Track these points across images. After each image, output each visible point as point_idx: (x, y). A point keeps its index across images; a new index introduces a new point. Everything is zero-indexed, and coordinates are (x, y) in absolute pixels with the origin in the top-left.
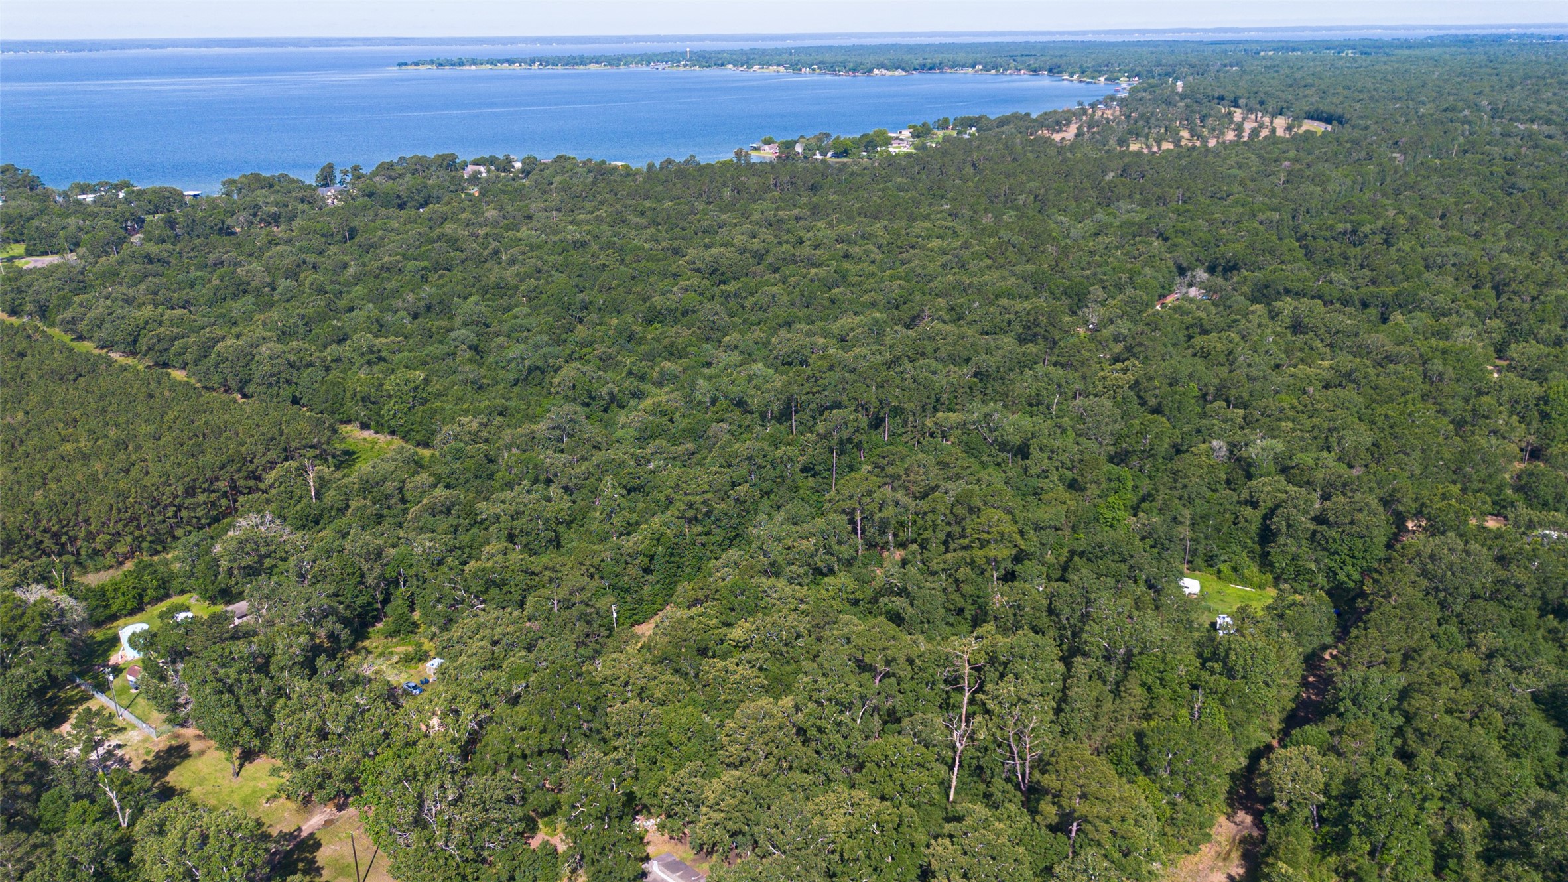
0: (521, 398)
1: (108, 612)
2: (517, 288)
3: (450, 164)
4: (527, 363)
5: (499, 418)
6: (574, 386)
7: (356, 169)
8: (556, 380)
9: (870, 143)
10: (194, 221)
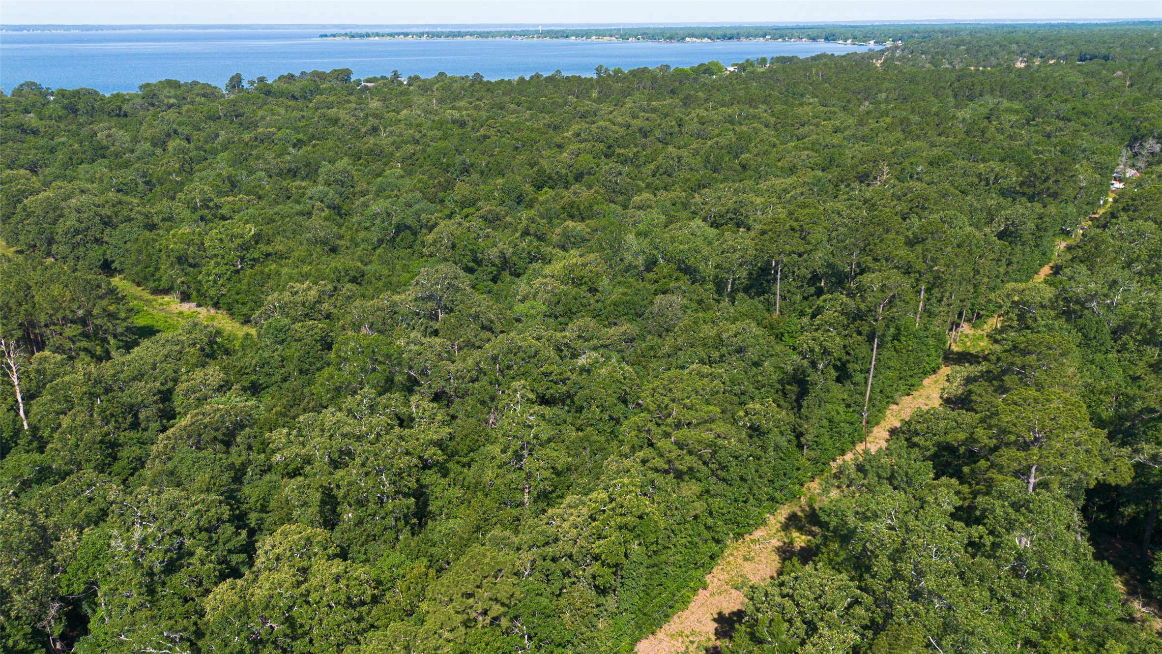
0: (383, 261)
2: (392, 154)
3: (342, 73)
4: (395, 220)
5: (349, 286)
6: (454, 246)
8: (430, 238)
10: (93, 108)
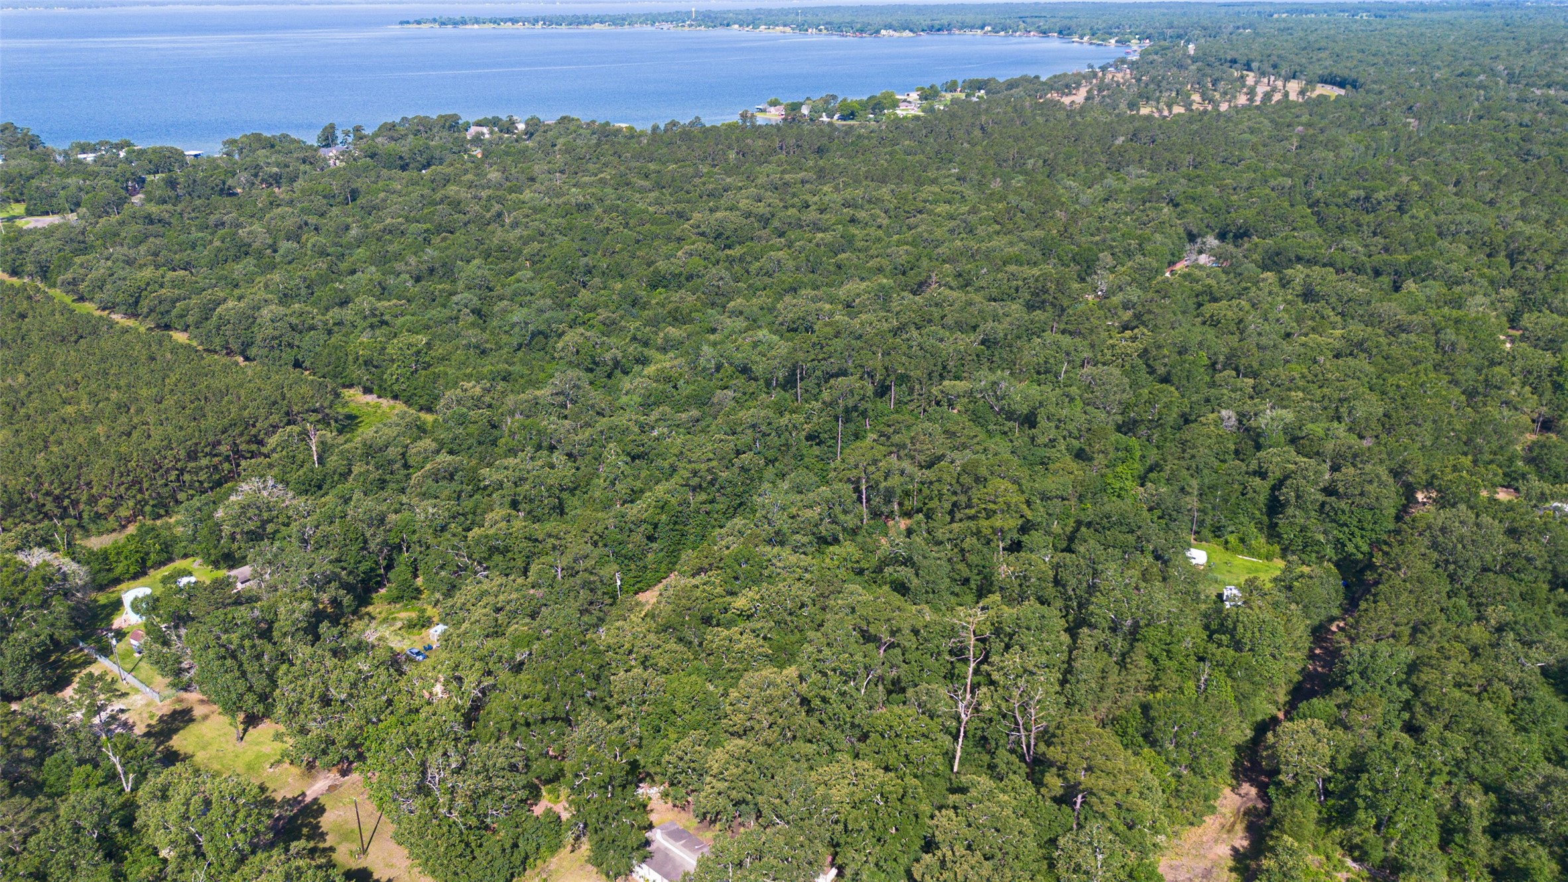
0: (523, 363)
1: (111, 576)
2: (520, 252)
3: (452, 124)
4: (530, 327)
5: (502, 384)
6: (578, 352)
7: (358, 129)
8: (559, 346)
9: (876, 106)
10: (195, 181)
